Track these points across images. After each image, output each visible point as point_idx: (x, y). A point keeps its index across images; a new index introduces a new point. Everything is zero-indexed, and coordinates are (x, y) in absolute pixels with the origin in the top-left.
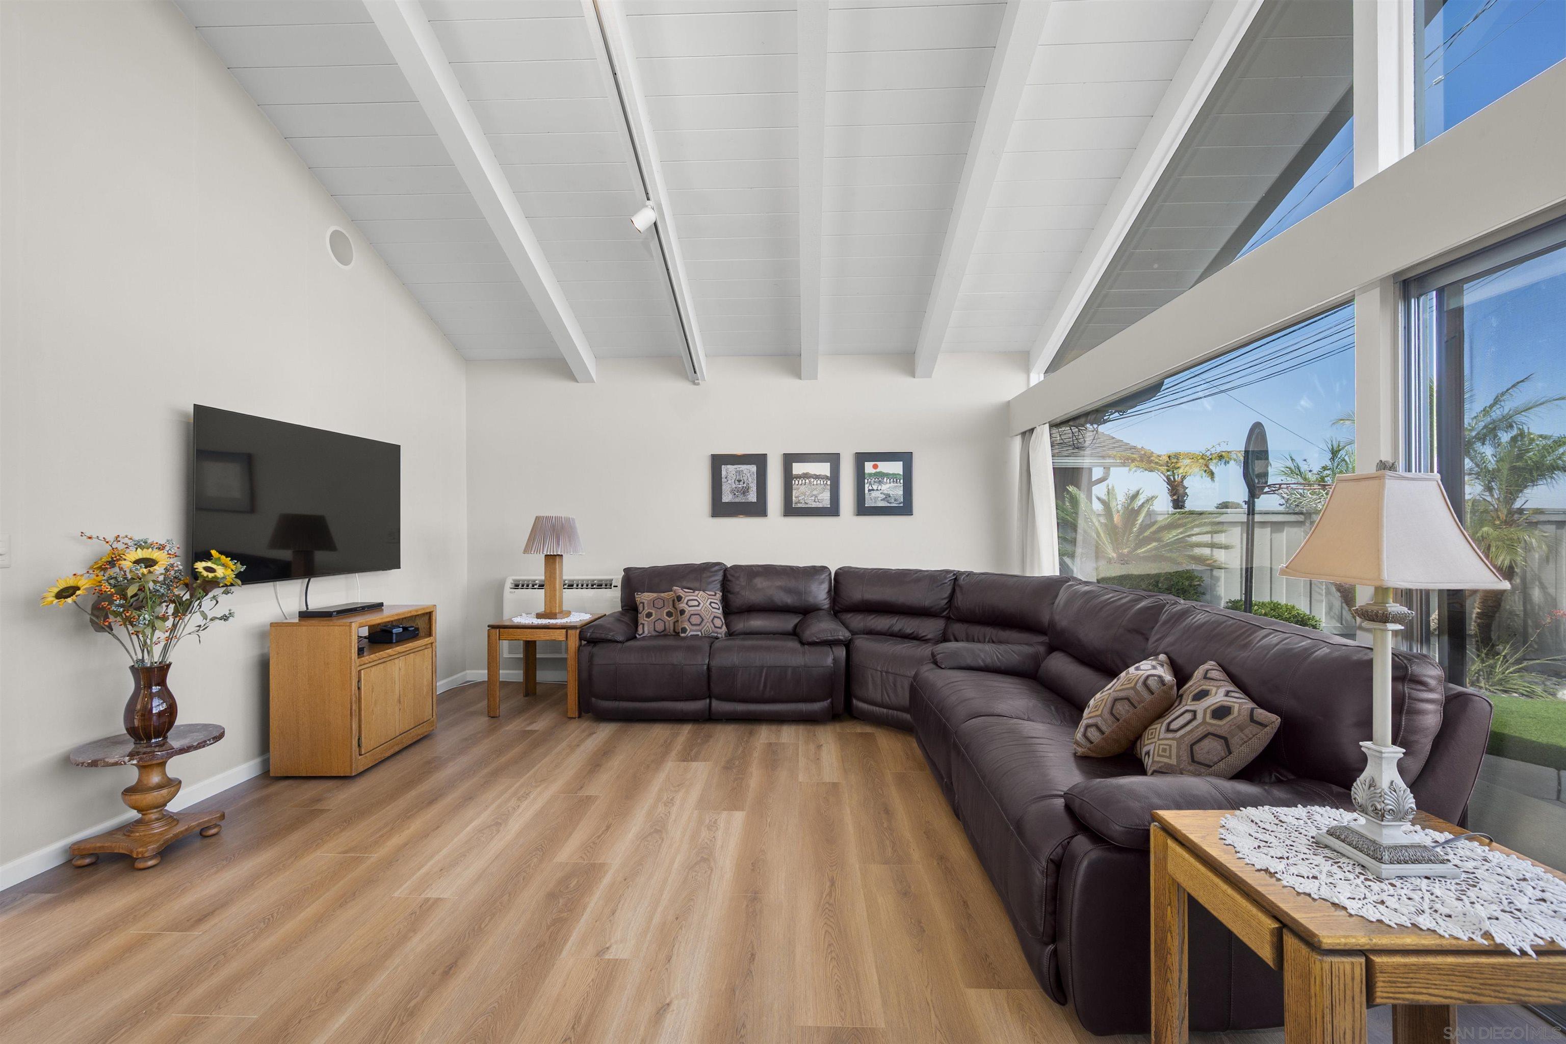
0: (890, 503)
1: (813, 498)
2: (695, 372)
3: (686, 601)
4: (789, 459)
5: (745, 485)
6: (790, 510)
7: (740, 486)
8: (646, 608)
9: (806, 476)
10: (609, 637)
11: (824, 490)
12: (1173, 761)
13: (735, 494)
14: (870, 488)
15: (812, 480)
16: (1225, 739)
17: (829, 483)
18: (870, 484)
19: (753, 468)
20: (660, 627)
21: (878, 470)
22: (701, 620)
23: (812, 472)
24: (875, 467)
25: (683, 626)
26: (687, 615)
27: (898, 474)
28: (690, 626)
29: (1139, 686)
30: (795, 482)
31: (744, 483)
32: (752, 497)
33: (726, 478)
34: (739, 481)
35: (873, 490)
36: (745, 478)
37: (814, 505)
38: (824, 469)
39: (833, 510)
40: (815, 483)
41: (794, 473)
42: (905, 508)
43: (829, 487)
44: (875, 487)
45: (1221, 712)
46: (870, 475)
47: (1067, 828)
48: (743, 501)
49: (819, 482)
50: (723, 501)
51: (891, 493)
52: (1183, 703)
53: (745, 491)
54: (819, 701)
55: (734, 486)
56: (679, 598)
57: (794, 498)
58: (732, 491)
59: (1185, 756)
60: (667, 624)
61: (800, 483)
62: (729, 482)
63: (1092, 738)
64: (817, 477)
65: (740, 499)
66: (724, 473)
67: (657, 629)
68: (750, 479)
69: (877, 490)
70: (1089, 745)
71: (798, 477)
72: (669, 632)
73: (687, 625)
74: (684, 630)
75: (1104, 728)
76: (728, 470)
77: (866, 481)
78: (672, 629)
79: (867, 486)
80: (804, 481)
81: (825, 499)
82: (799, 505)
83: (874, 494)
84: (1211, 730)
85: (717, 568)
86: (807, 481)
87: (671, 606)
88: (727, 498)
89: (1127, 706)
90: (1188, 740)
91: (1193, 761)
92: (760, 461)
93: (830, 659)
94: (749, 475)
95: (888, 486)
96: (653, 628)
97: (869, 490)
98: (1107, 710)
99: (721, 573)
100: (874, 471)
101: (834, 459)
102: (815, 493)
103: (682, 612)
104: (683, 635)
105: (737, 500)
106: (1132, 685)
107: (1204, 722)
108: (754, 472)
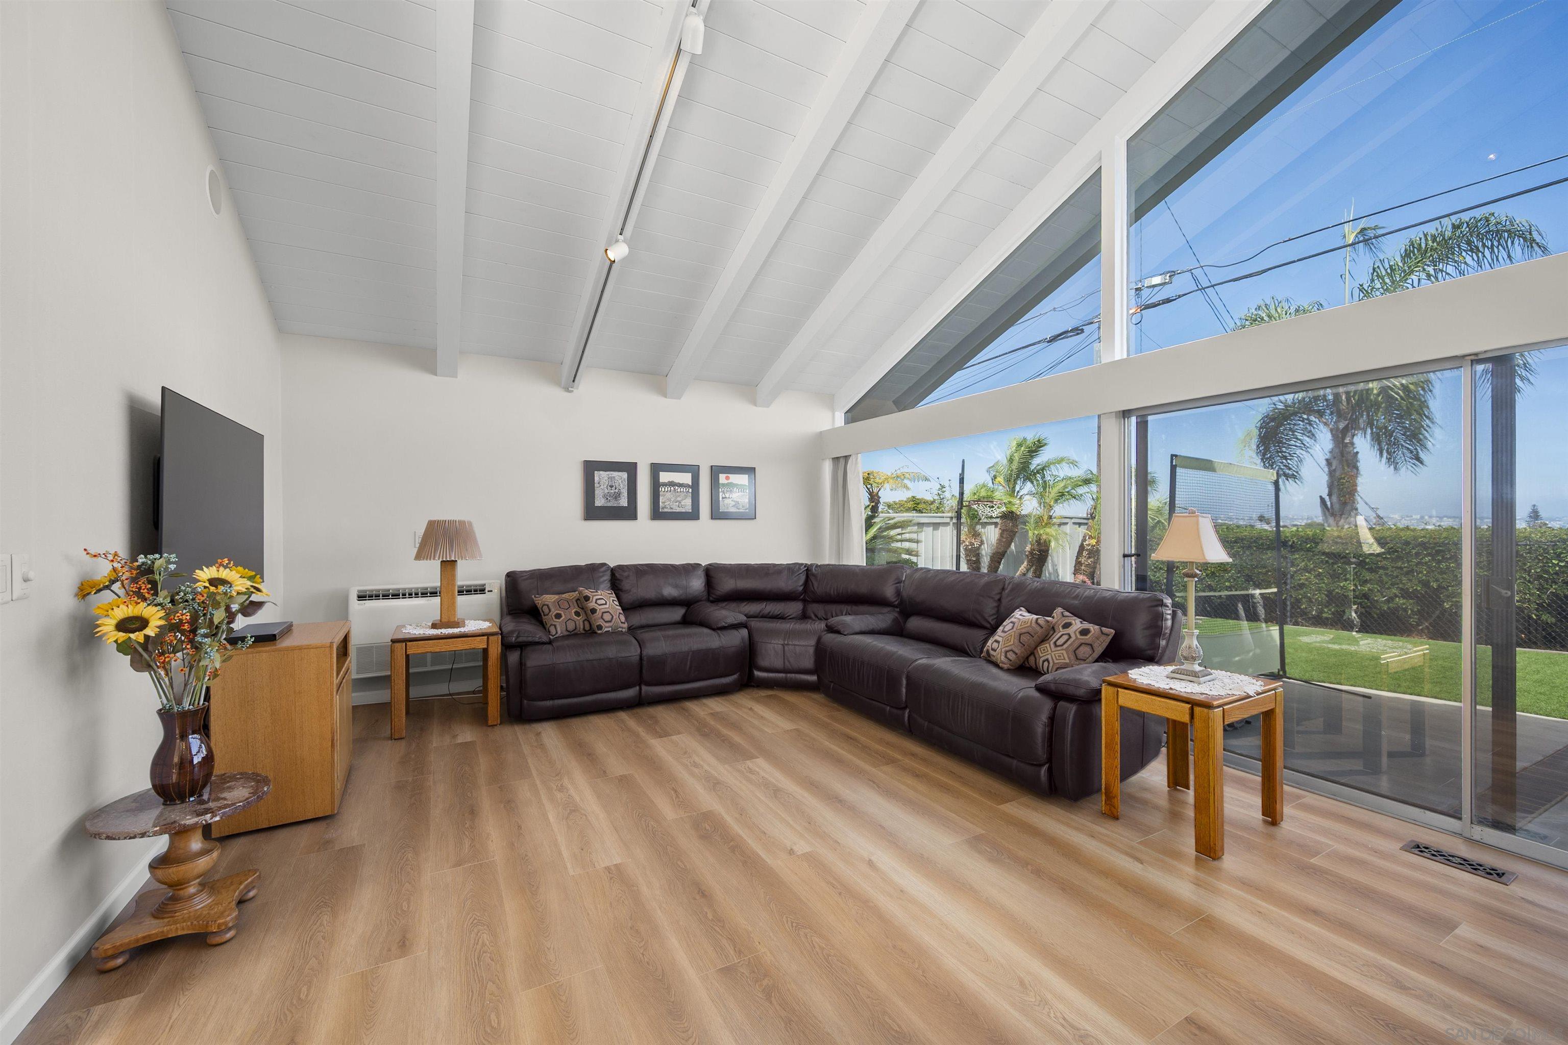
0: (739, 509)
1: (677, 504)
2: (574, 381)
3: (594, 600)
4: (656, 469)
5: (617, 491)
6: (657, 514)
7: (612, 491)
8: (553, 610)
9: (672, 484)
10: (537, 640)
11: (686, 497)
12: (1067, 661)
13: (607, 499)
14: (724, 496)
15: (677, 488)
16: (1091, 645)
17: (690, 490)
18: (723, 492)
19: (625, 475)
20: (571, 626)
21: (729, 481)
22: (611, 617)
23: (676, 481)
24: (727, 478)
25: (598, 624)
26: (598, 614)
27: (745, 485)
28: (604, 623)
29: (1034, 625)
30: (662, 489)
31: (616, 488)
32: (624, 502)
33: (599, 483)
34: (611, 487)
35: (726, 498)
36: (617, 485)
37: (678, 510)
38: (686, 478)
39: (694, 515)
40: (679, 490)
41: (661, 481)
42: (751, 515)
43: (690, 495)
44: (727, 495)
45: (1085, 632)
46: (724, 485)
48: (615, 505)
49: (682, 490)
50: (596, 505)
51: (739, 500)
52: (1057, 631)
53: (617, 496)
54: (732, 675)
55: (606, 491)
56: (587, 598)
57: (661, 504)
58: (605, 496)
59: (1073, 657)
60: (577, 623)
61: (666, 490)
62: (602, 487)
63: (1011, 658)
64: (680, 485)
65: (612, 503)
66: (596, 479)
67: (568, 629)
68: (621, 486)
69: (729, 498)
70: (1009, 662)
71: (665, 485)
72: (579, 631)
73: (601, 622)
74: (600, 627)
75: (1017, 651)
76: (601, 477)
77: (720, 490)
78: (582, 627)
79: (721, 494)
80: (669, 489)
81: (687, 505)
82: (666, 510)
83: (726, 501)
84: (1083, 641)
85: (603, 569)
86: (672, 488)
87: (576, 607)
88: (599, 502)
89: (1028, 637)
90: (1072, 649)
91: (1077, 659)
92: (630, 469)
93: (737, 638)
94: (620, 481)
95: (737, 494)
96: (565, 629)
97: (723, 498)
98: (1017, 641)
99: (609, 573)
100: (726, 482)
101: (694, 471)
102: (679, 499)
103: (593, 611)
104: (599, 632)
105: (609, 504)
106: (1029, 624)
107: (1077, 638)
108: (625, 479)
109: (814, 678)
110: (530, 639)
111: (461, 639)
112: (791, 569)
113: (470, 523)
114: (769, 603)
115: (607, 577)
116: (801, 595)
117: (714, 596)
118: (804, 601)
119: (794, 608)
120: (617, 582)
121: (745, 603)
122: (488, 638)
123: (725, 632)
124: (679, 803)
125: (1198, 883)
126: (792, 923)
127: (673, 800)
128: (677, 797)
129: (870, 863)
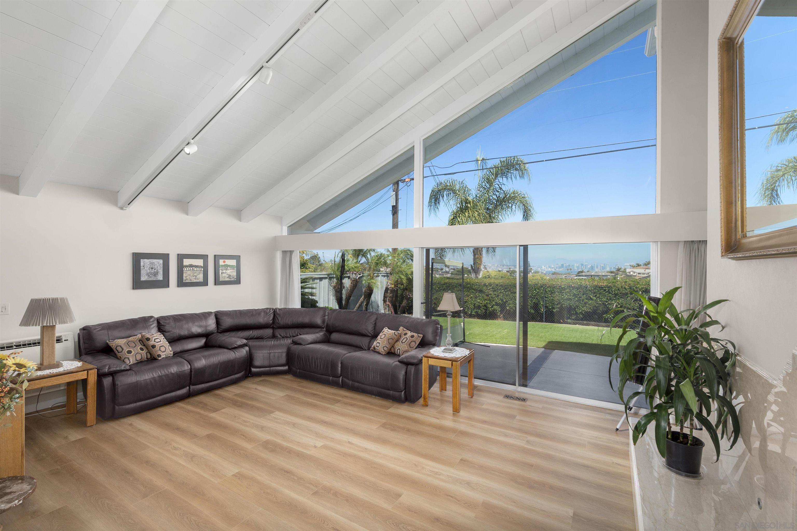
0: (231, 279)
1: (194, 277)
2: (129, 204)
3: (153, 340)
4: (181, 257)
5: (156, 271)
6: (181, 283)
7: (153, 271)
8: (125, 348)
9: (191, 266)
11: (200, 273)
12: (407, 349)
13: (149, 276)
14: (222, 272)
15: (194, 268)
16: (415, 341)
17: (202, 269)
18: (222, 270)
19: (161, 261)
20: (139, 357)
21: (225, 264)
22: (165, 349)
23: (194, 264)
24: (224, 262)
25: (158, 354)
26: (157, 348)
27: (234, 266)
28: (162, 353)
29: (393, 335)
30: (185, 269)
31: (155, 269)
32: (160, 277)
33: (143, 266)
34: (152, 268)
35: (223, 273)
36: (156, 267)
37: (195, 281)
38: (200, 262)
39: (205, 283)
40: (195, 269)
41: (184, 264)
42: (237, 281)
43: (202, 272)
44: (224, 272)
45: (412, 336)
46: (222, 266)
47: (404, 367)
48: (154, 280)
49: (197, 269)
50: (141, 280)
51: (231, 274)
52: (402, 336)
53: (156, 274)
54: (240, 373)
55: (149, 271)
56: (148, 339)
57: (184, 278)
58: (148, 274)
59: (409, 347)
60: (142, 355)
61: (188, 269)
62: (146, 269)
63: (385, 350)
64: (196, 266)
65: (153, 278)
66: (142, 264)
67: (137, 359)
68: (159, 268)
69: (225, 273)
70: (385, 351)
71: (187, 266)
72: (144, 359)
73: (160, 353)
74: (159, 356)
75: (387, 346)
76: (145, 263)
77: (220, 269)
78: (145, 357)
79: (220, 271)
80: (189, 269)
81: (200, 278)
82: (187, 281)
83: (224, 275)
84: (412, 340)
85: (152, 320)
86: (191, 268)
87: (140, 345)
88: (144, 278)
89: (392, 340)
90: (408, 344)
91: (410, 347)
92: (165, 257)
93: (244, 352)
94: (158, 265)
95: (230, 271)
96: (135, 359)
97: (222, 273)
98: (387, 342)
99: (156, 322)
100: (223, 264)
101: (204, 257)
102: (195, 274)
103: (154, 346)
104: (160, 358)
105: (150, 279)
106: (391, 335)
107: (410, 339)
108: (161, 264)
109: (286, 368)
110: (118, 369)
111: (68, 375)
112: (265, 311)
113: (67, 299)
114: (254, 330)
115: (155, 324)
116: (271, 326)
117: (221, 329)
118: (273, 328)
119: (269, 332)
120: (162, 327)
121: (240, 332)
122: (88, 372)
123: (237, 350)
124: (249, 440)
125: (455, 421)
126: (331, 471)
127: (245, 440)
128: (246, 438)
129: (349, 442)
